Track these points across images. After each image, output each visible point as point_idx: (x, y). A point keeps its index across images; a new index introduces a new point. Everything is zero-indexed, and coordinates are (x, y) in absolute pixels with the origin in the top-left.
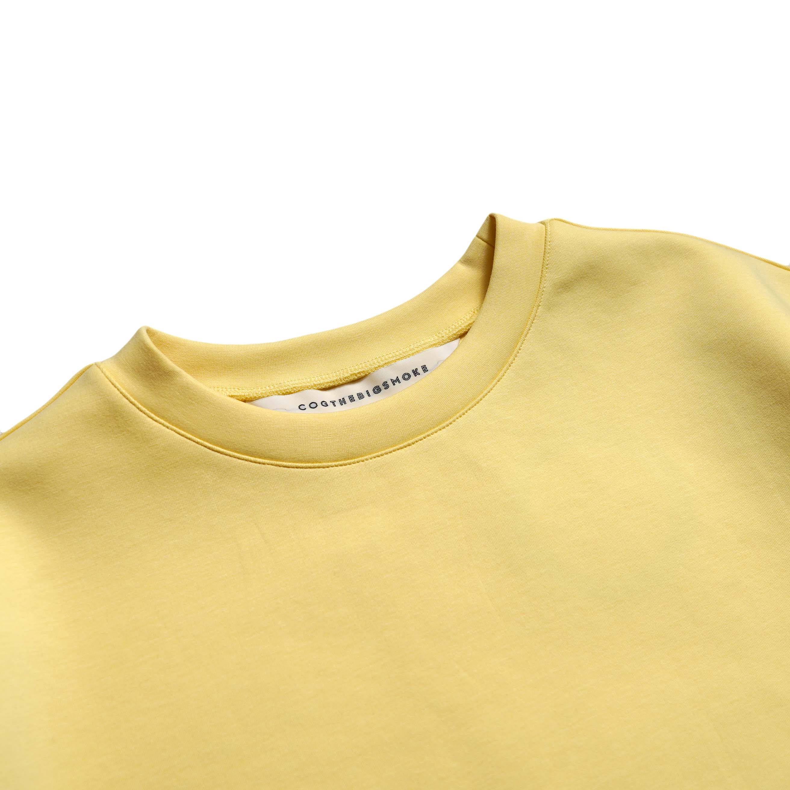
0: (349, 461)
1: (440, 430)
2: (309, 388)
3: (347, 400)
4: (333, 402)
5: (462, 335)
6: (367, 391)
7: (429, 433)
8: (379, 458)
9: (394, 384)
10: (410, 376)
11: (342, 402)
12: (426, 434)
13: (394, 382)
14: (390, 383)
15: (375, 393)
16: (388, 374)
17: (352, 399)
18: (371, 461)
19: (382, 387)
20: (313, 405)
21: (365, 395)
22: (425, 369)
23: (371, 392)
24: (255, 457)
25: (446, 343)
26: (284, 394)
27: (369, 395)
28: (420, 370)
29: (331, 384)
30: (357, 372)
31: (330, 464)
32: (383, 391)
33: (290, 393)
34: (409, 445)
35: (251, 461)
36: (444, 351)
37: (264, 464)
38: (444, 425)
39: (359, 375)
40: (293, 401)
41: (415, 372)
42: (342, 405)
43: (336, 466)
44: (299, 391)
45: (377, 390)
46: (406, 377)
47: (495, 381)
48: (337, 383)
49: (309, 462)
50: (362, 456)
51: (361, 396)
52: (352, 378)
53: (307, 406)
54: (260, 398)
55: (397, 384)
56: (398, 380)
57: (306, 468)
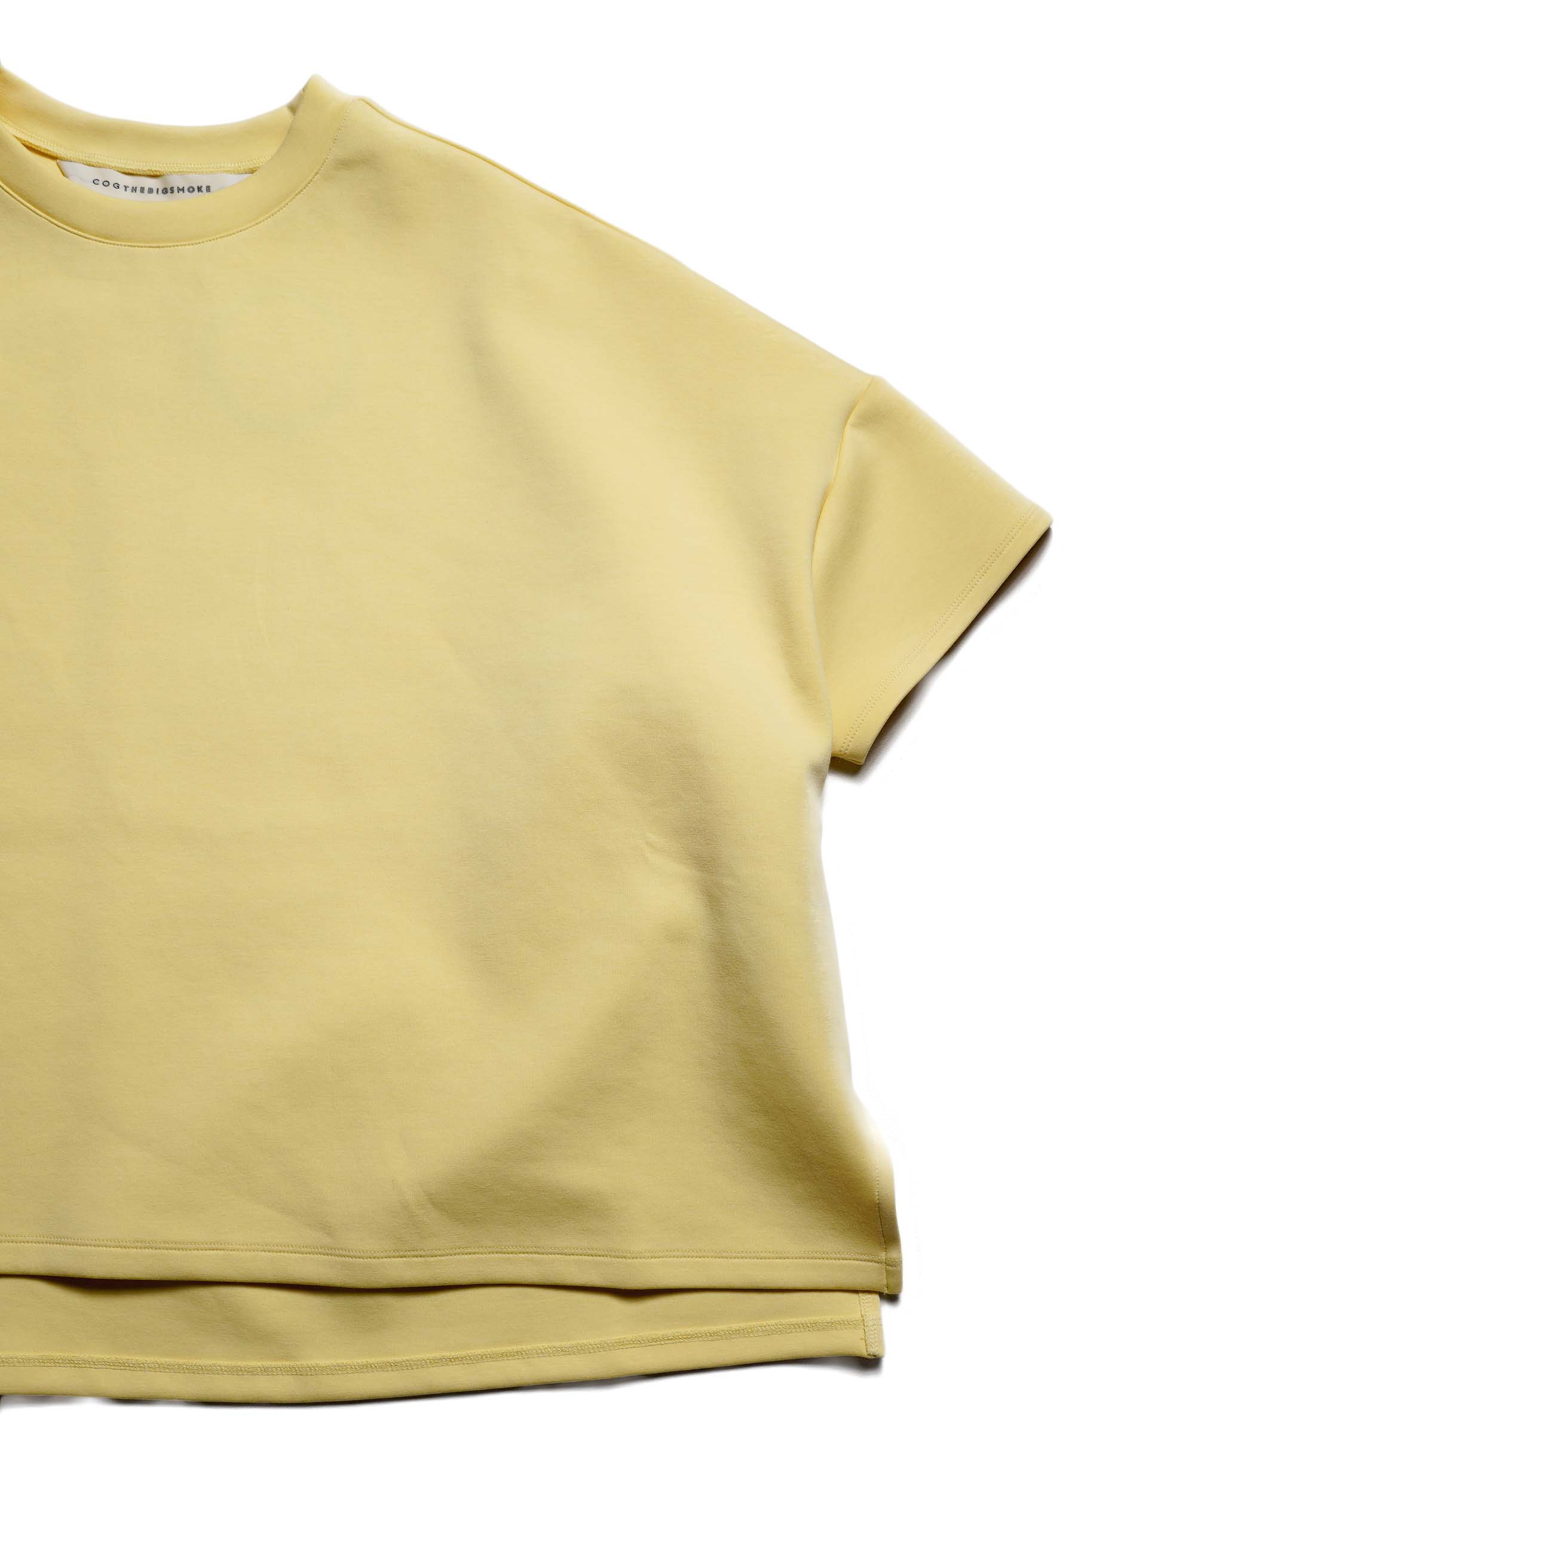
0: (107, 241)
1: (189, 245)
2: (110, 167)
3: (138, 189)
4: (126, 187)
5: (252, 171)
6: (158, 189)
7: (178, 244)
8: (131, 248)
9: (178, 192)
10: (194, 190)
11: (134, 190)
12: (176, 244)
13: (179, 190)
14: (175, 190)
15: (163, 193)
16: (177, 182)
17: (142, 190)
18: (124, 247)
19: (169, 191)
20: (106, 184)
21: (155, 191)
22: (208, 189)
23: (160, 191)
24: (36, 208)
25: (239, 173)
26: (88, 165)
27: (157, 193)
28: (204, 189)
29: (130, 172)
30: (155, 169)
31: (91, 237)
32: (169, 194)
33: (93, 166)
34: (159, 247)
35: (31, 210)
36: (234, 179)
37: (40, 216)
38: (193, 242)
39: (155, 173)
40: (92, 173)
41: (199, 189)
42: (132, 192)
43: (96, 241)
44: (100, 167)
45: (165, 191)
46: (191, 190)
47: (254, 223)
48: (135, 172)
49: (75, 229)
50: (117, 240)
51: (151, 191)
52: (148, 173)
53: (101, 182)
54: (67, 160)
55: (181, 192)
56: (183, 190)
57: (72, 232)
